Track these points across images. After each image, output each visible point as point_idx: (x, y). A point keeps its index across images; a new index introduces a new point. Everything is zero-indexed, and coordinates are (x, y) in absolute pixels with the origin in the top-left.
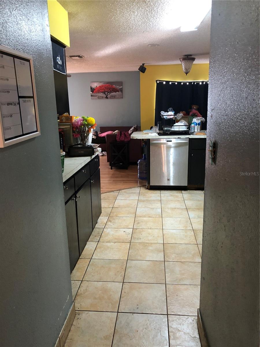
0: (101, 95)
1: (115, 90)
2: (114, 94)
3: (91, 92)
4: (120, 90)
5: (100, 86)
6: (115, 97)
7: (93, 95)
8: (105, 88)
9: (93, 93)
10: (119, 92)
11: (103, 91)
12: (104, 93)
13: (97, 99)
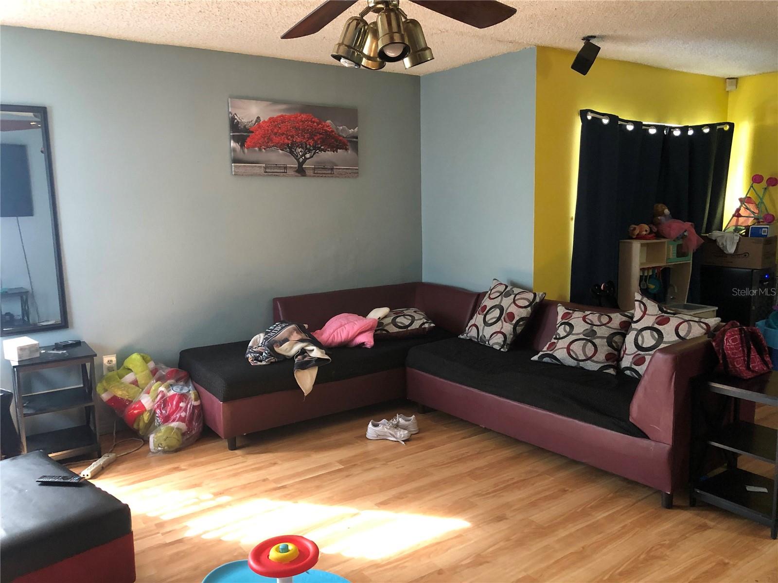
0: (278, 156)
1: (334, 142)
2: (327, 155)
3: (233, 144)
4: (350, 142)
5: (272, 120)
6: (332, 169)
7: (241, 156)
8: (297, 129)
9: (242, 146)
10: (346, 149)
11: (286, 141)
12: (290, 149)
13: (260, 175)
